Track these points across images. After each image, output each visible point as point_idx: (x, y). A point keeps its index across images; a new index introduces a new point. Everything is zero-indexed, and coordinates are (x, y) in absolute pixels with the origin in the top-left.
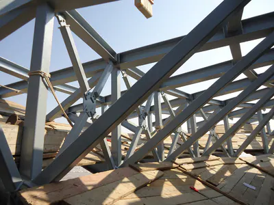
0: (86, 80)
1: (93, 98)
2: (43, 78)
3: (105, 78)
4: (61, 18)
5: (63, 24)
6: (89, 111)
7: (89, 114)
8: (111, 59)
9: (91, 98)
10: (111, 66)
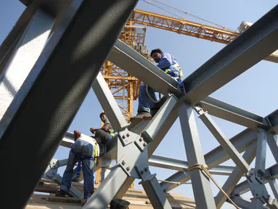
0: (240, 156)
1: (258, 178)
2: (201, 170)
3: (263, 150)
4: (198, 108)
5: (202, 112)
6: (260, 196)
7: (263, 199)
8: (260, 126)
9: (256, 178)
10: (263, 134)
